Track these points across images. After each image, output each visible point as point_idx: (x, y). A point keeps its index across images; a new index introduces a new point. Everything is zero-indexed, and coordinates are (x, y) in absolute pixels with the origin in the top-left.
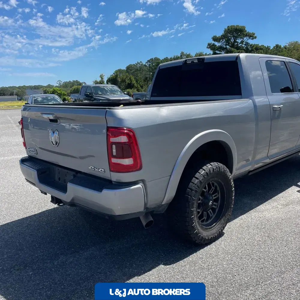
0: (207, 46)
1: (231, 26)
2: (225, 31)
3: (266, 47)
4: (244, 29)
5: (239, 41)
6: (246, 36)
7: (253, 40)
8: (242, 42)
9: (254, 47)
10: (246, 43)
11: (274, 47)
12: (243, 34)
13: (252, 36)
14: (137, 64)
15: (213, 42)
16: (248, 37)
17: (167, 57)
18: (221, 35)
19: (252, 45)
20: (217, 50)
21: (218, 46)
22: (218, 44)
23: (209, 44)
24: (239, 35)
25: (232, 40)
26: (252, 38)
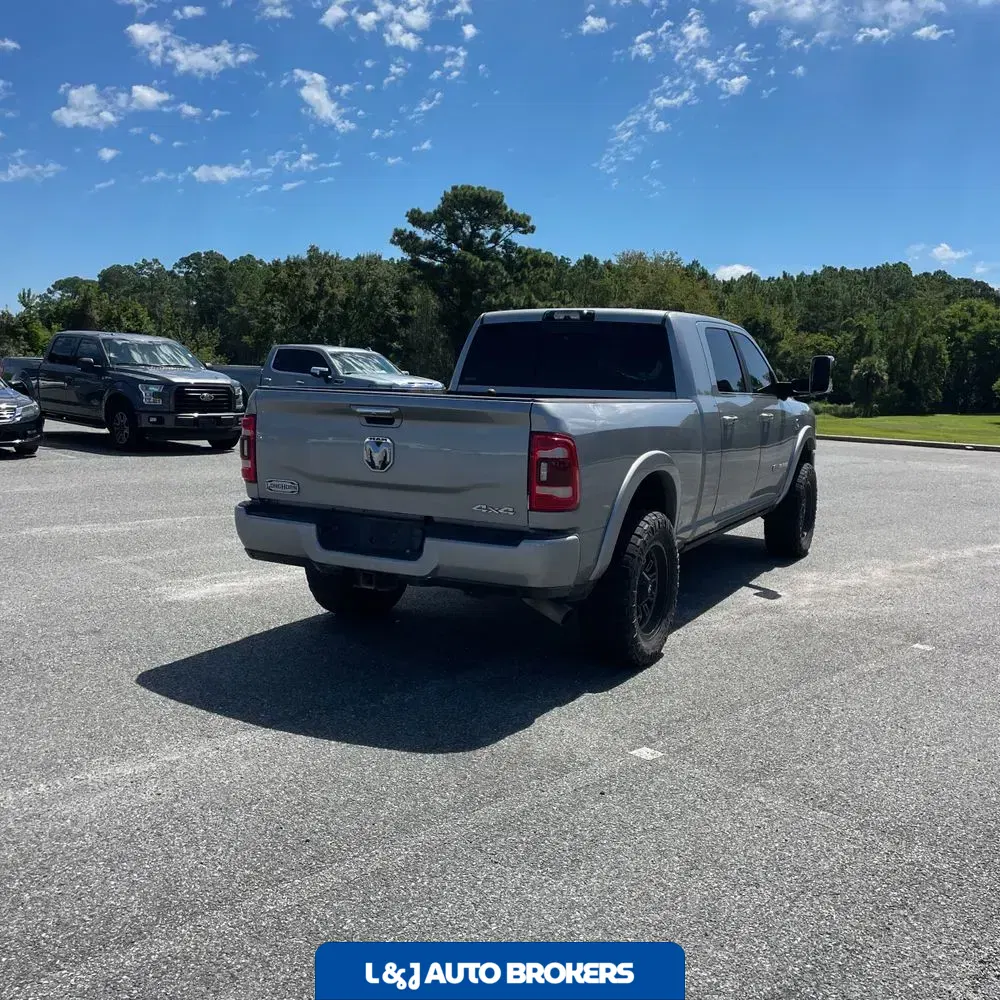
0: (391, 237)
1: (463, 188)
2: (445, 200)
3: (560, 258)
4: (501, 202)
5: (486, 235)
6: (507, 221)
7: (524, 235)
8: (495, 238)
9: (529, 257)
10: (506, 241)
11: (579, 262)
12: (497, 214)
13: (522, 224)
14: (141, 268)
15: (410, 228)
16: (511, 226)
17: (249, 255)
18: (435, 212)
19: (524, 252)
20: (423, 253)
21: (423, 240)
22: (424, 236)
23: (398, 233)
24: (487, 217)
25: (467, 230)
26: (521, 229)
